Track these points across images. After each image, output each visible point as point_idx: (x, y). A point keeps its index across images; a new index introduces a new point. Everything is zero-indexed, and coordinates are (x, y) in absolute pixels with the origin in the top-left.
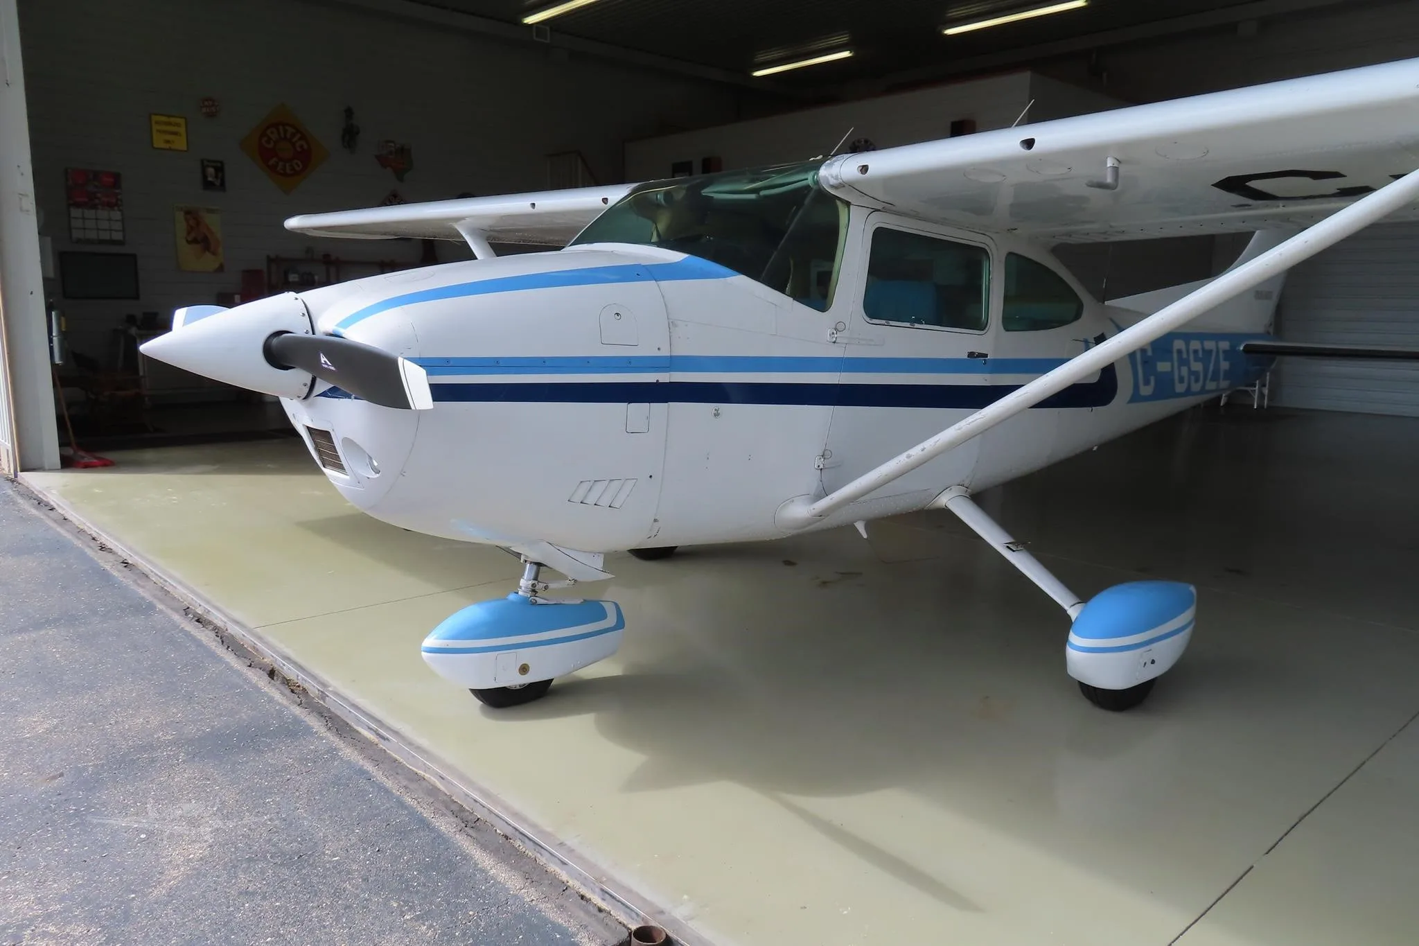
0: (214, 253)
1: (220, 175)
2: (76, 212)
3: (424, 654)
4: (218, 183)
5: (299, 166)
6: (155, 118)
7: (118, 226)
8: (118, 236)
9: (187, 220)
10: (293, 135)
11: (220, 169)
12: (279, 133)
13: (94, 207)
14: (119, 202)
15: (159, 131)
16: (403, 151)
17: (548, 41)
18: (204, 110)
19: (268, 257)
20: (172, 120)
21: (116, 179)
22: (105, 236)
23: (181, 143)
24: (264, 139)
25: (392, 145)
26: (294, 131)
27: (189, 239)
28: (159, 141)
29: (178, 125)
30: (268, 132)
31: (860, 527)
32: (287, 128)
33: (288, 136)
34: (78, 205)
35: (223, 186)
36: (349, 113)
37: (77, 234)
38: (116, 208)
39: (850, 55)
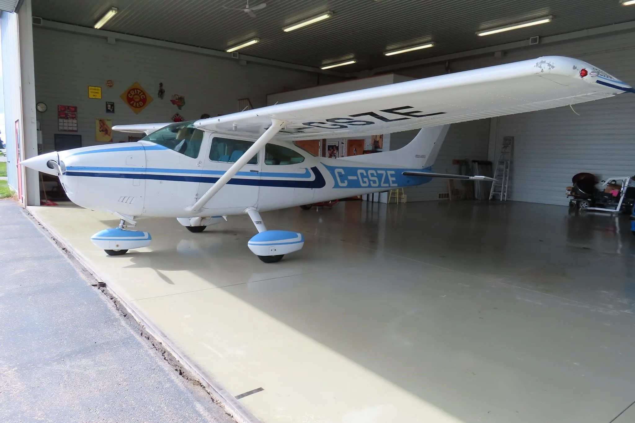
0: (109, 135)
1: (113, 107)
2: (61, 120)
3: (91, 240)
4: (111, 110)
5: (141, 104)
6: (90, 87)
7: (76, 125)
8: (75, 129)
9: (100, 124)
10: (140, 93)
11: (113, 105)
12: (135, 93)
13: (67, 118)
14: (76, 117)
15: (91, 92)
16: (181, 99)
17: (238, 58)
18: (108, 84)
19: (129, 137)
20: (96, 88)
21: (76, 108)
22: (71, 129)
23: (99, 96)
24: (129, 95)
25: (177, 96)
26: (140, 91)
27: (100, 130)
28: (91, 96)
29: (98, 90)
30: (131, 92)
31: (225, 217)
32: (138, 90)
33: (138, 93)
34: (61, 118)
35: (113, 111)
36: (161, 85)
37: (61, 128)
38: (75, 119)
39: (354, 62)
